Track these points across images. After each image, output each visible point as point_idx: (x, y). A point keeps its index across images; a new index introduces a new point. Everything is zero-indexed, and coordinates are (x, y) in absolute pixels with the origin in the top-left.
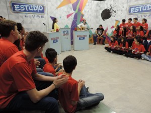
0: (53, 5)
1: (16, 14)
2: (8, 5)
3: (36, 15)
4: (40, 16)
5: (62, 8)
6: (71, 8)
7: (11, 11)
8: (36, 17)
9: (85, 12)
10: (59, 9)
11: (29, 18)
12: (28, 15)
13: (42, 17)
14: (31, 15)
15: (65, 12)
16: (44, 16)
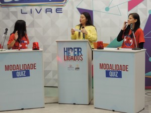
1: (5, 9)
3: (44, 8)
4: (54, 9)
8: (43, 12)
12: (28, 9)
13: (58, 11)
14: (34, 8)
16: (64, 8)
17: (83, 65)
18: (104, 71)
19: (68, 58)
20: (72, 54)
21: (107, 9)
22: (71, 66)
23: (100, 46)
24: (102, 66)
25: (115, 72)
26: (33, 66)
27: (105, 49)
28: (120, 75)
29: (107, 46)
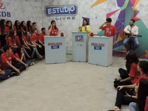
0: (86, 4)
1: (48, 17)
2: (43, 9)
3: (67, 17)
4: (71, 17)
5: (99, 5)
6: (114, 4)
7: (44, 15)
8: (66, 19)
9: (142, 6)
10: (94, 7)
11: (59, 21)
12: (59, 17)
14: (62, 17)
15: (105, 10)
16: (76, 17)
17: (84, 44)
18: (93, 47)
19: (77, 40)
20: (79, 38)
21: (96, 18)
22: (78, 44)
23: (92, 35)
24: (92, 44)
25: (98, 47)
26: (61, 44)
27: (94, 36)
28: (100, 49)
29: (95, 35)
